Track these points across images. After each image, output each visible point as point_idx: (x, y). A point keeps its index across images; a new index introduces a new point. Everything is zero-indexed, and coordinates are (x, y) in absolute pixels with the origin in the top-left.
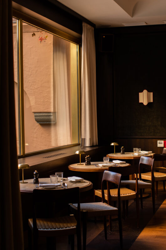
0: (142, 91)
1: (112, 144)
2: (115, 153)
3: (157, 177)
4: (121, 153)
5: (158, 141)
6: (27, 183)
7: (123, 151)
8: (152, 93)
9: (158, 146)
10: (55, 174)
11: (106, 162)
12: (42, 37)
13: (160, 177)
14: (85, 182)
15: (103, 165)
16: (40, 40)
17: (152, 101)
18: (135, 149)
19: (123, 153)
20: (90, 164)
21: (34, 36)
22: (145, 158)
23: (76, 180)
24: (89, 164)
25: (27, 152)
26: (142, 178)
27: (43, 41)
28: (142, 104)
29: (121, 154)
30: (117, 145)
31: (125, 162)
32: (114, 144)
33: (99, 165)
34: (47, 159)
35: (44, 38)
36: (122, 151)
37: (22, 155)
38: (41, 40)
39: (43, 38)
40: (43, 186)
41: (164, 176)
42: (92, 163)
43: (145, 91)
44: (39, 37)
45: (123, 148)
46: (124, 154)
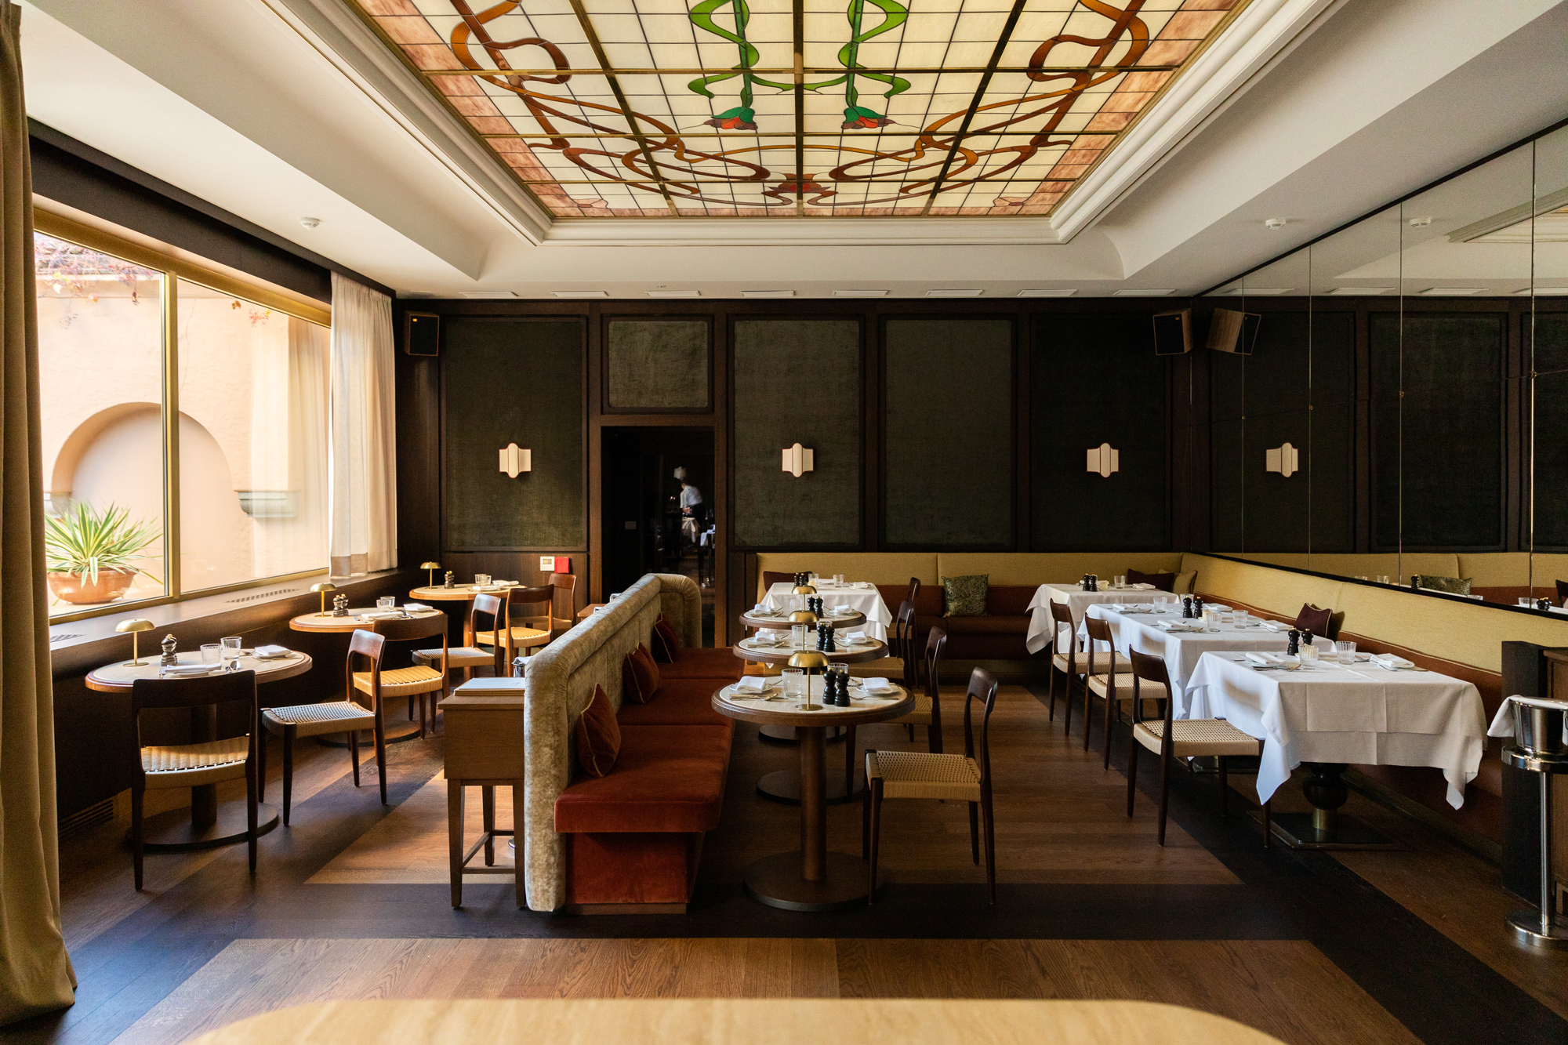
0: (505, 446)
1: (426, 566)
2: (433, 585)
3: (519, 638)
4: (446, 586)
5: (542, 558)
6: (147, 664)
7: (450, 582)
8: (528, 452)
9: (541, 570)
10: (220, 643)
11: (384, 609)
12: (256, 314)
13: (526, 638)
14: (292, 658)
15: (370, 617)
16: (252, 320)
17: (528, 468)
18: (478, 575)
19: (451, 586)
20: (345, 614)
21: (237, 308)
22: (484, 598)
23: (270, 653)
24: (343, 613)
25: (186, 588)
26: (479, 641)
27: (259, 322)
28: (505, 474)
29: (445, 588)
30: (437, 568)
31: (431, 608)
32: (429, 566)
33: (363, 615)
34: (235, 604)
35: (263, 316)
36: (447, 582)
37: (171, 595)
38: (254, 318)
39: (259, 315)
40: (176, 672)
41: (536, 636)
42: (350, 611)
43: (513, 447)
44: (250, 313)
45: (450, 575)
46: (454, 588)
